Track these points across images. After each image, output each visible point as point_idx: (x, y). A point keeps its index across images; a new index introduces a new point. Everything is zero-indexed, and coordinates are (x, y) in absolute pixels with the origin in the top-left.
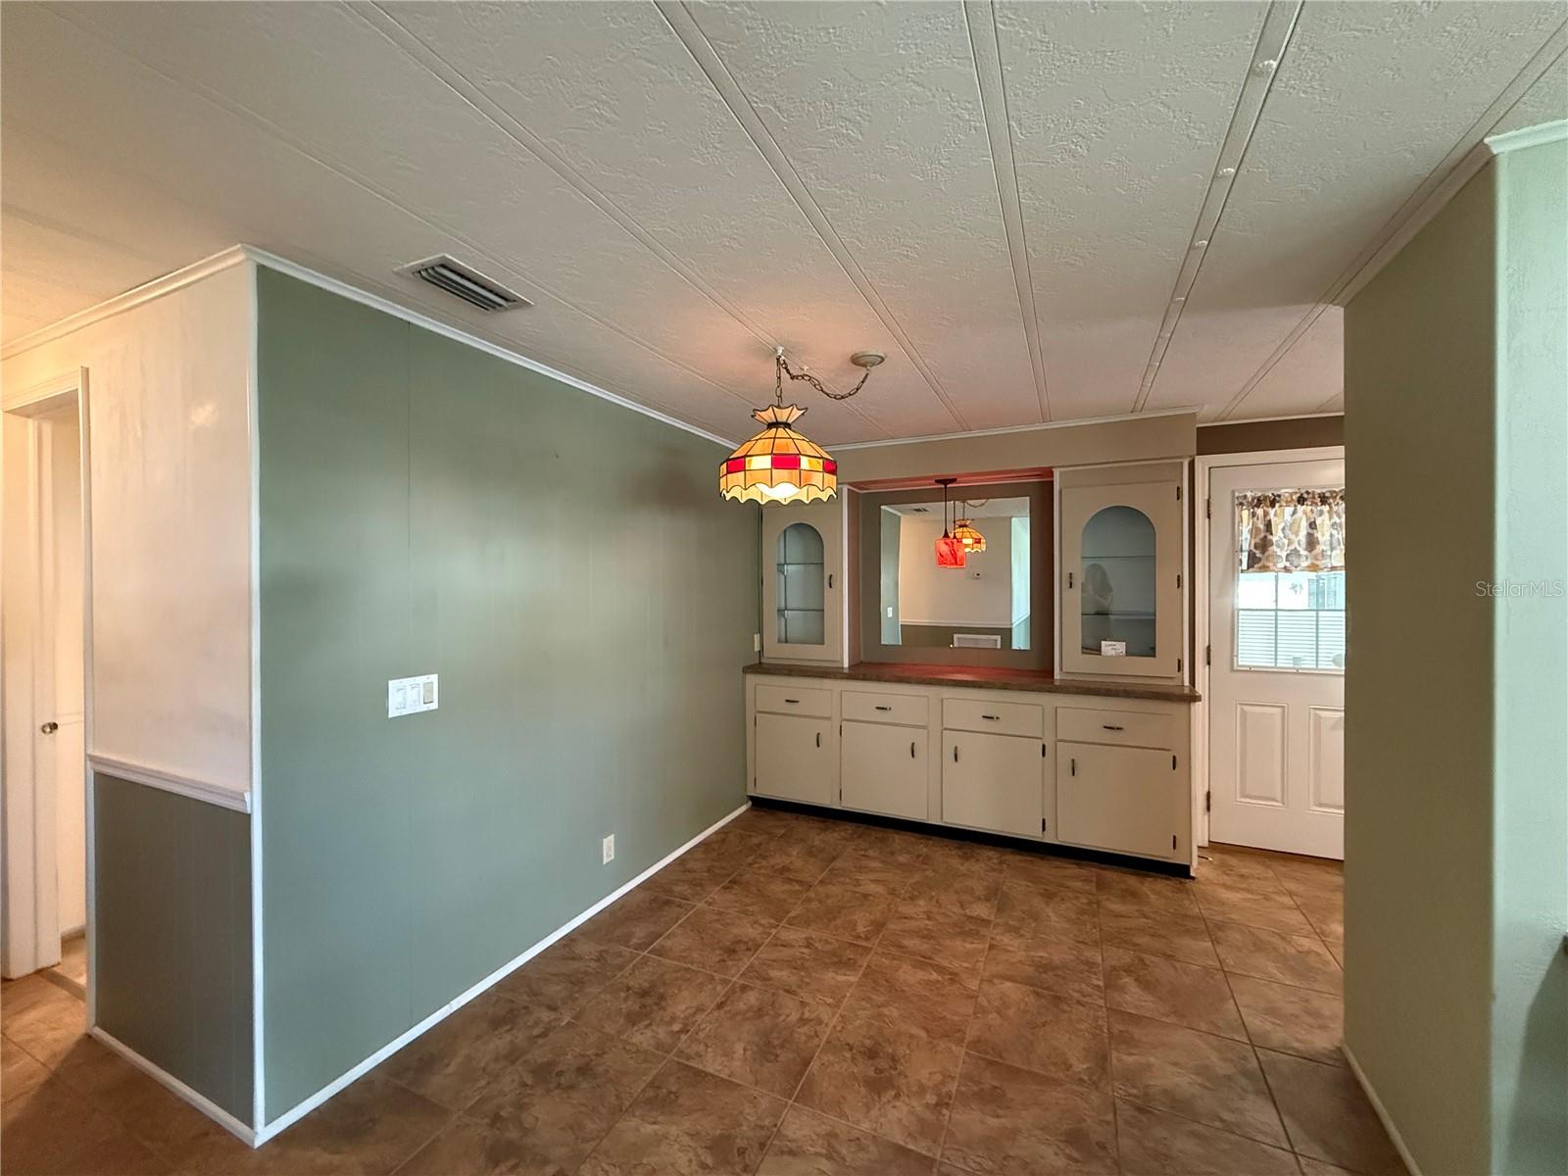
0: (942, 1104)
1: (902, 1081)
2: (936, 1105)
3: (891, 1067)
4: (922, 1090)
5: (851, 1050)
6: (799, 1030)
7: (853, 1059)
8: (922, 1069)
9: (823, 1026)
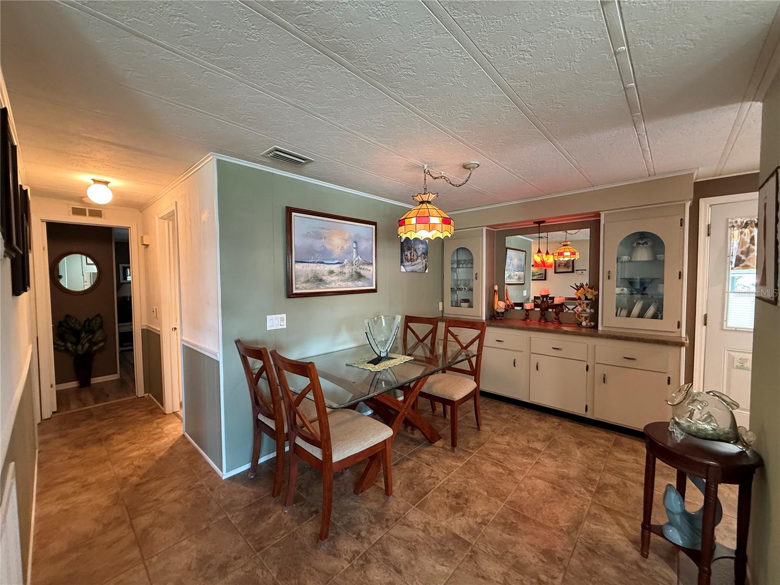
0: (484, 523)
1: (468, 510)
2: (480, 523)
3: (464, 504)
4: (476, 515)
5: (448, 492)
6: (427, 480)
7: (448, 496)
8: (480, 507)
9: (439, 481)
